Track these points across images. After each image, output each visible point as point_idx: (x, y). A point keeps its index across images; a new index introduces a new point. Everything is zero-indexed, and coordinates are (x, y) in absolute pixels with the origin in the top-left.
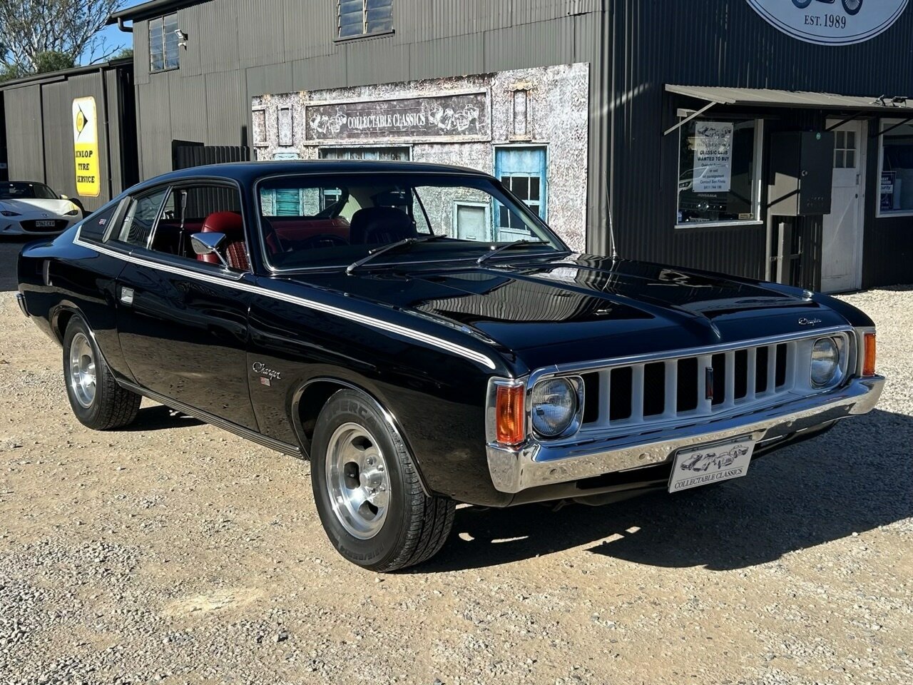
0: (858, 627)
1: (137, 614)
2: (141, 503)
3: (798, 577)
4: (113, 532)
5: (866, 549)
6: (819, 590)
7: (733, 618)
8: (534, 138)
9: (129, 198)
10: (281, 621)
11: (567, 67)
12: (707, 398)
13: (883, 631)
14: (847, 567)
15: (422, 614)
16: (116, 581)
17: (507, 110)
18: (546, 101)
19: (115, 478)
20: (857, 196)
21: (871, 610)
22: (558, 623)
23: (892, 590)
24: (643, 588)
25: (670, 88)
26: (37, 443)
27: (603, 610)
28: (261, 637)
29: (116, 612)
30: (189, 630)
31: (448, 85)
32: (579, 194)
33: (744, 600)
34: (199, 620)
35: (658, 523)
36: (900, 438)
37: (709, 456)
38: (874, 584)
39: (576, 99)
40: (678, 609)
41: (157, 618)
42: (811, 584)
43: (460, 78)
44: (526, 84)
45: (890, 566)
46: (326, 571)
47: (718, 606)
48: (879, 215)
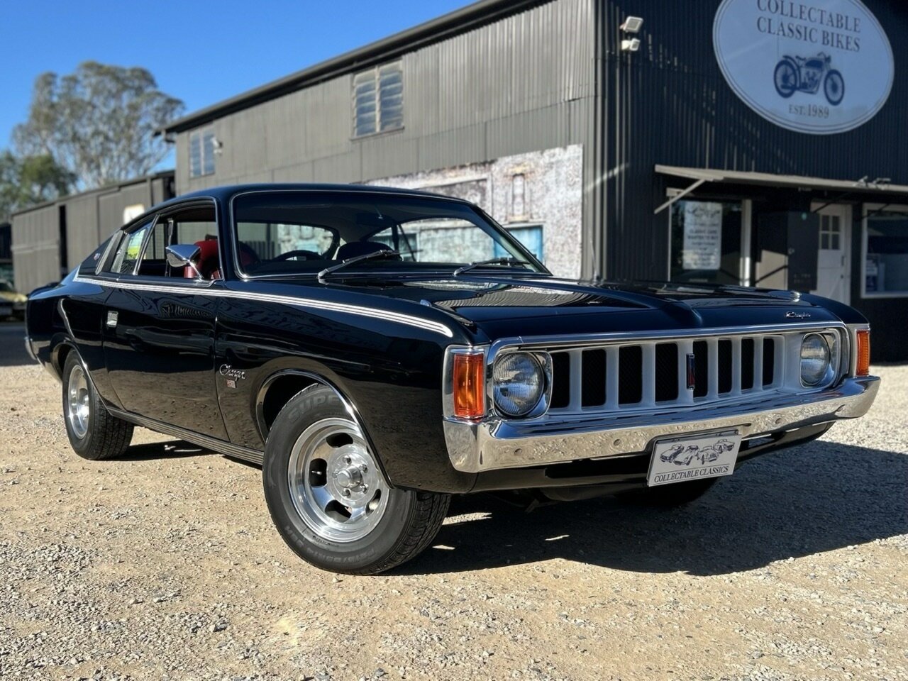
0: (858, 629)
1: (73, 605)
2: (112, 515)
3: (789, 584)
4: (76, 538)
5: (864, 561)
6: (813, 595)
7: (716, 619)
8: (532, 217)
9: (122, 232)
10: (223, 614)
11: (562, 150)
12: (688, 387)
13: (887, 633)
14: (843, 576)
15: (376, 610)
16: (62, 577)
17: (507, 193)
18: (543, 183)
19: (95, 496)
20: (842, 277)
21: (871, 614)
22: (522, 620)
23: (895, 597)
24: (618, 591)
25: (660, 169)
26: (29, 469)
27: (572, 609)
28: (197, 627)
29: (52, 603)
30: (124, 620)
31: (452, 174)
32: (574, 267)
33: (729, 603)
34: (137, 612)
35: (639, 537)
36: (894, 471)
37: (691, 448)
38: (874, 591)
39: (571, 179)
40: (656, 609)
41: (93, 609)
42: (804, 590)
43: (463, 167)
44: (524, 168)
45: (891, 576)
46: (284, 572)
47: (699, 607)
48: (864, 295)
